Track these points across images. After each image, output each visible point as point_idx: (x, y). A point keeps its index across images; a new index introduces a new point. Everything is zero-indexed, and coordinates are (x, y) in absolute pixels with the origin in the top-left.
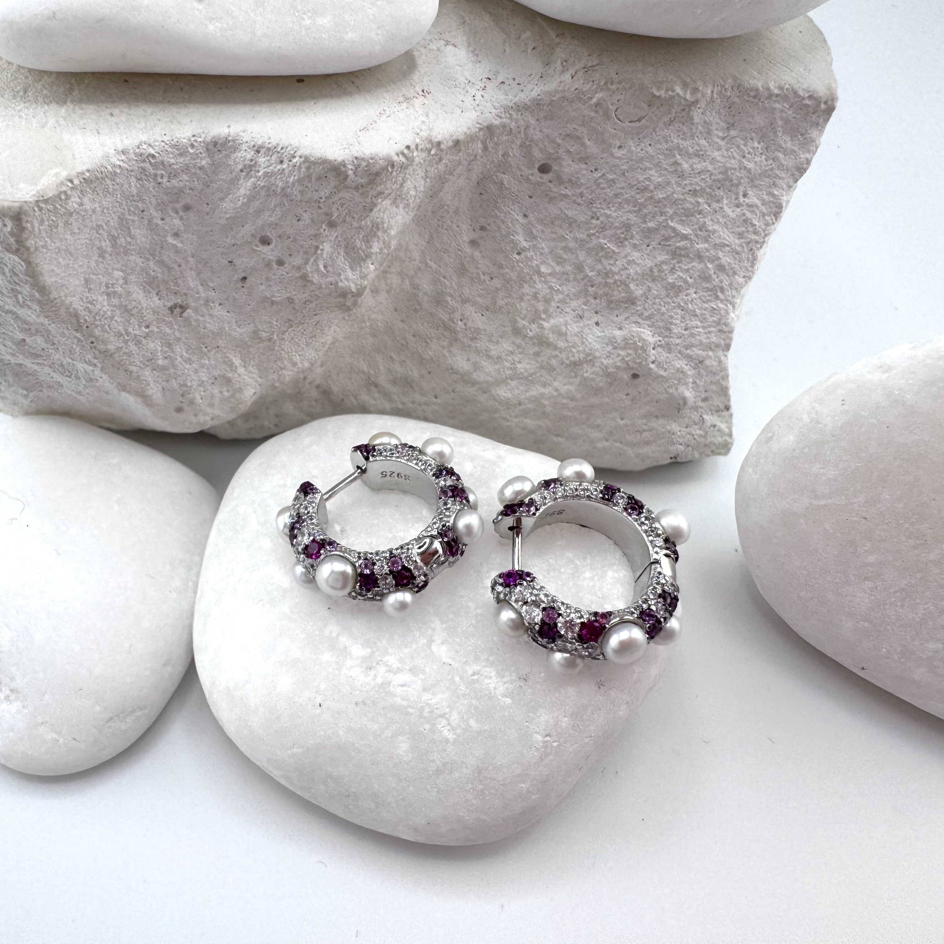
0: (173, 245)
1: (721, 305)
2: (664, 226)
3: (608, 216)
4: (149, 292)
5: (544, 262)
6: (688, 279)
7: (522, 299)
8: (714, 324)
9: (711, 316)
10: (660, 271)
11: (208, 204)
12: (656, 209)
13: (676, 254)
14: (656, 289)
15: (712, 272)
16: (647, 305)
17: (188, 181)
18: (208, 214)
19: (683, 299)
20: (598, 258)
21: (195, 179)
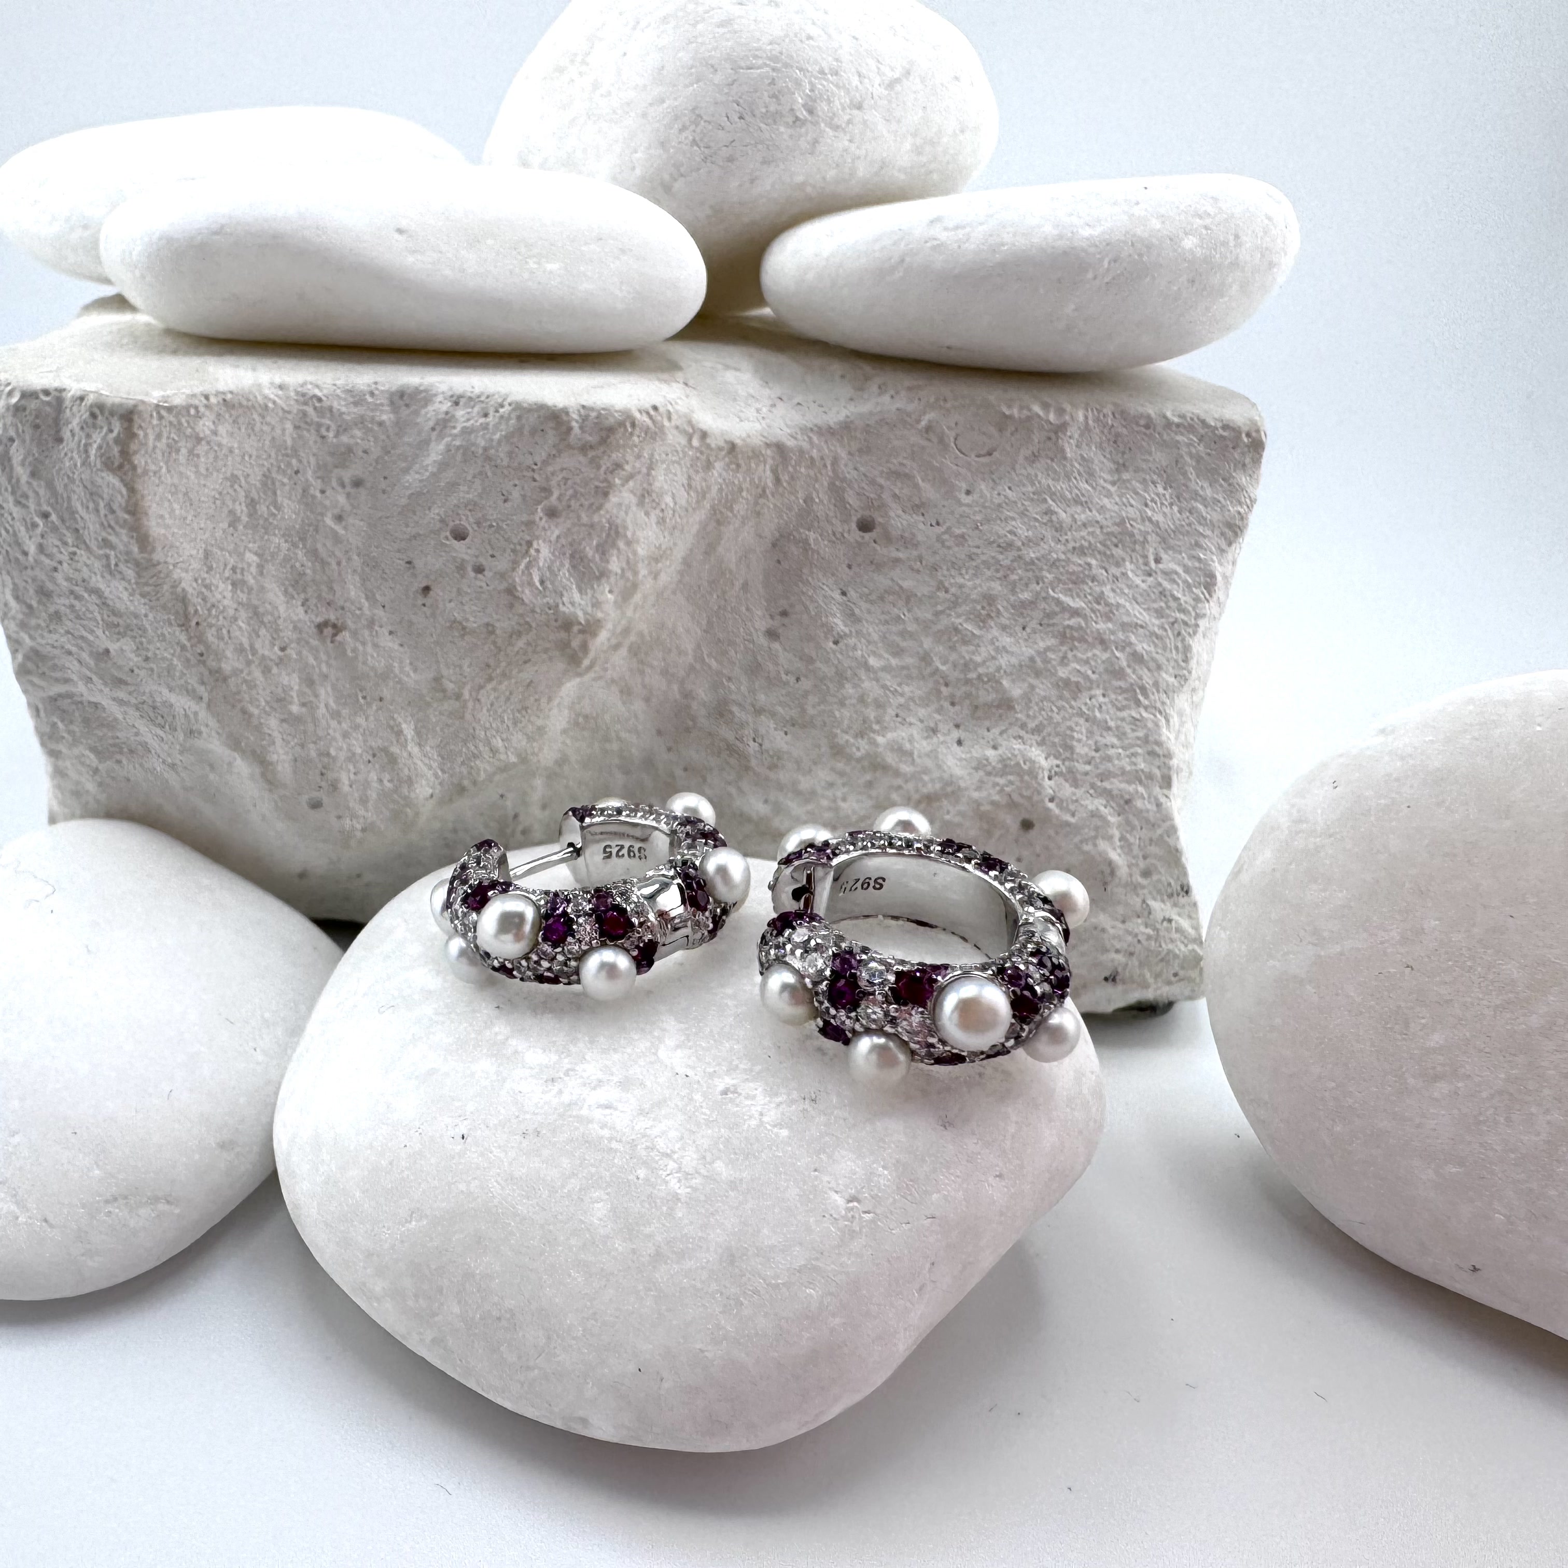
0: (332, 529)
1: (1145, 714)
2: (1045, 599)
3: (961, 586)
4: (293, 597)
5: (874, 653)
6: (1089, 672)
7: (842, 704)
8: (1139, 742)
9: (1133, 730)
10: (1046, 661)
11: (385, 478)
12: (1030, 574)
13: (1064, 637)
14: (1043, 688)
15: (1124, 664)
16: (1031, 713)
17: (363, 439)
18: (384, 492)
19: (1086, 704)
20: (951, 644)
21: (372, 439)
